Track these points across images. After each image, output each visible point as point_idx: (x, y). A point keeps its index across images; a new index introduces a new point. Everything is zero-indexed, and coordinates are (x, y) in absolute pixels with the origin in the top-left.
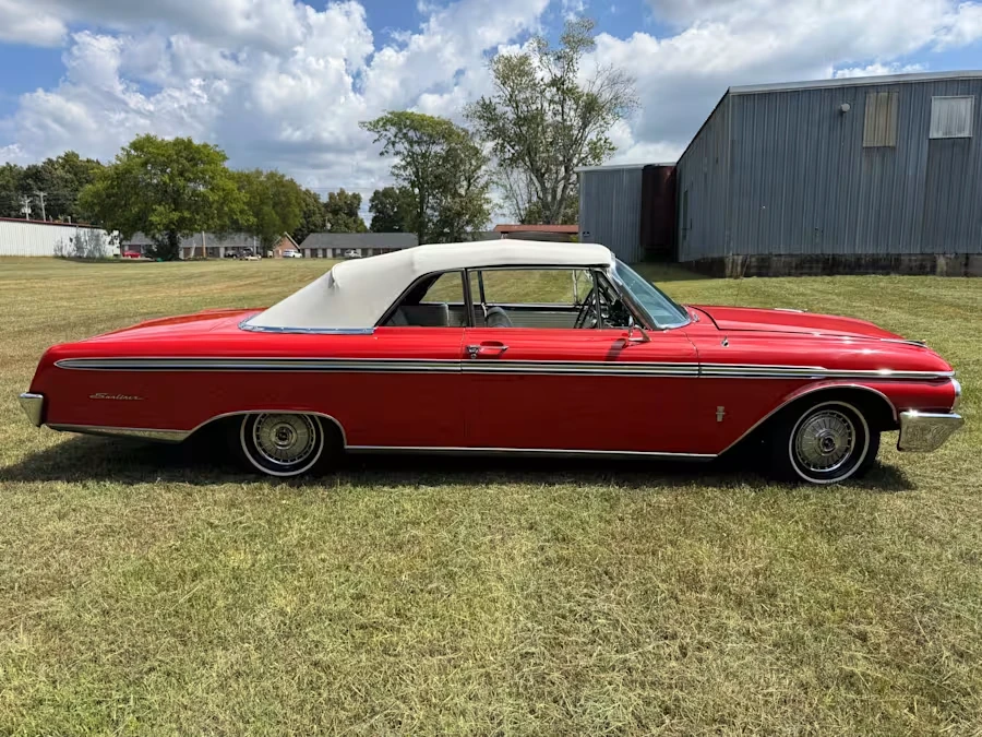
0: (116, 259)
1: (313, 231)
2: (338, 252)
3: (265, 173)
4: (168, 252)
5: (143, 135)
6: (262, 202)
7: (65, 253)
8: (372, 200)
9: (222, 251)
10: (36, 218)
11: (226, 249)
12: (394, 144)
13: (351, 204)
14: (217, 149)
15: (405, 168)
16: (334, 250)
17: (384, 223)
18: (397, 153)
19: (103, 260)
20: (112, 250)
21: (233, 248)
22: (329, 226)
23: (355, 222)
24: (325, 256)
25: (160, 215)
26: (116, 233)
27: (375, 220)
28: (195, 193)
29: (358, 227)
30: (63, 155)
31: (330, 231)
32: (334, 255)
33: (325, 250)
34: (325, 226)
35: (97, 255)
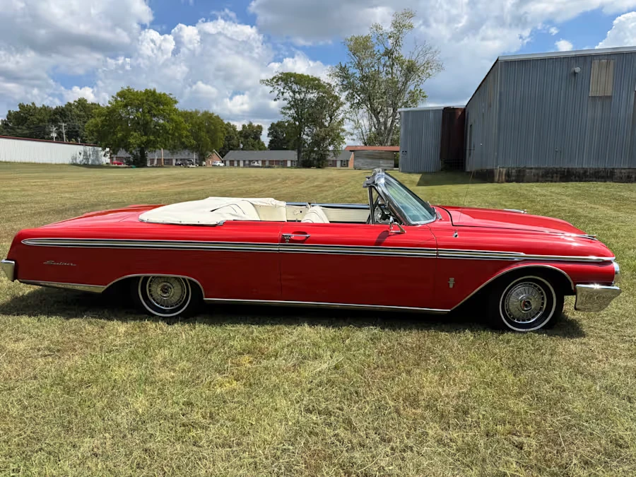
0: (107, 166)
1: (232, 149)
2: (247, 162)
3: (201, 112)
4: (140, 162)
6: (199, 129)
7: (78, 162)
8: (270, 129)
9: (174, 162)
10: (59, 140)
11: (177, 160)
12: (283, 93)
13: (256, 132)
14: (171, 96)
15: (290, 109)
16: (244, 161)
17: (276, 144)
18: (285, 99)
19: (100, 166)
20: (106, 160)
21: (181, 160)
22: (241, 146)
23: (258, 143)
24: (239, 165)
25: (135, 138)
26: (108, 149)
27: (271, 142)
28: (157, 124)
29: (260, 147)
30: (77, 100)
31: (242, 149)
32: (244, 165)
33: (238, 162)
34: (239, 146)
35: (97, 163)
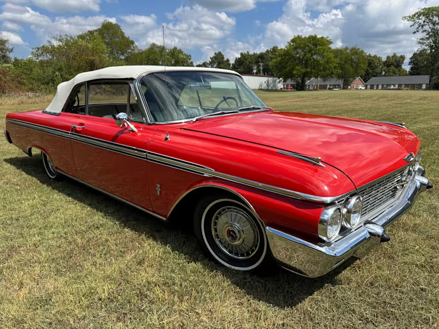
0: (281, 90)
1: (374, 76)
2: (385, 86)
3: (350, 48)
4: (300, 87)
5: (296, 36)
6: (346, 62)
7: (263, 88)
8: (411, 58)
9: (328, 87)
10: (257, 74)
11: (330, 85)
12: (423, 26)
13: (399, 61)
14: (328, 39)
15: (428, 39)
16: (383, 85)
17: (415, 71)
18: (425, 31)
19: (276, 90)
20: (280, 86)
21: (333, 85)
22: (384, 73)
23: (399, 70)
24: (377, 88)
25: (299, 69)
26: (281, 79)
27: (412, 69)
28: (314, 60)
29: (403, 73)
30: (272, 48)
31: (384, 76)
32: (382, 87)
33: (378, 86)
34: (381, 73)
35: (274, 88)
